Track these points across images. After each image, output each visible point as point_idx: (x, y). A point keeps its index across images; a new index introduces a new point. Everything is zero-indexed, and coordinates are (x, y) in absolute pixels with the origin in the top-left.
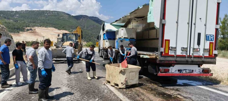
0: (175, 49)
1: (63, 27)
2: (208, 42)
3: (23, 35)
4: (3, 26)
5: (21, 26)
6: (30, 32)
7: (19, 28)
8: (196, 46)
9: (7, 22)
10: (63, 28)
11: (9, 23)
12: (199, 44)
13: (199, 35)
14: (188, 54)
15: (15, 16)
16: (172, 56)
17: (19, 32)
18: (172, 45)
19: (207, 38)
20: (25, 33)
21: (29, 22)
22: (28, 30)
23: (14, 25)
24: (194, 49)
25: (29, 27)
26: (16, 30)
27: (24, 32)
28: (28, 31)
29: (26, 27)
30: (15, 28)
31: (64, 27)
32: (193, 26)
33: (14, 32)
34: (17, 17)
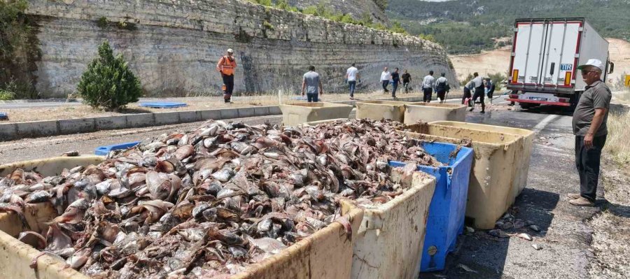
0: (523, 78)
1: (608, 29)
2: (564, 72)
3: (490, 58)
4: (437, 44)
5: (486, 37)
6: (506, 50)
7: (482, 40)
8: (548, 75)
9: (457, 27)
10: (609, 32)
11: (461, 31)
12: (552, 73)
13: (553, 65)
14: (538, 83)
15: (476, 12)
16: (521, 84)
17: (479, 52)
18: (521, 74)
19: (562, 67)
20: (492, 52)
21: (506, 23)
22: (502, 45)
23: (470, 35)
24: (545, 79)
25: (505, 36)
26: (473, 46)
27: (491, 50)
28: (503, 48)
29: (498, 38)
30: (471, 43)
31: (611, 30)
32: (546, 56)
33: (469, 52)
34: (480, 11)
